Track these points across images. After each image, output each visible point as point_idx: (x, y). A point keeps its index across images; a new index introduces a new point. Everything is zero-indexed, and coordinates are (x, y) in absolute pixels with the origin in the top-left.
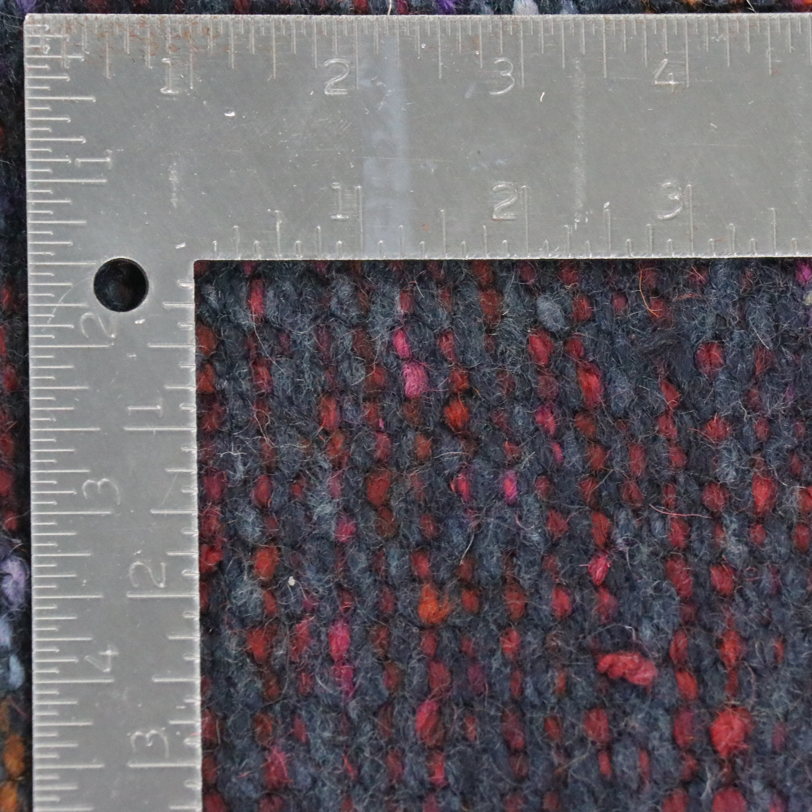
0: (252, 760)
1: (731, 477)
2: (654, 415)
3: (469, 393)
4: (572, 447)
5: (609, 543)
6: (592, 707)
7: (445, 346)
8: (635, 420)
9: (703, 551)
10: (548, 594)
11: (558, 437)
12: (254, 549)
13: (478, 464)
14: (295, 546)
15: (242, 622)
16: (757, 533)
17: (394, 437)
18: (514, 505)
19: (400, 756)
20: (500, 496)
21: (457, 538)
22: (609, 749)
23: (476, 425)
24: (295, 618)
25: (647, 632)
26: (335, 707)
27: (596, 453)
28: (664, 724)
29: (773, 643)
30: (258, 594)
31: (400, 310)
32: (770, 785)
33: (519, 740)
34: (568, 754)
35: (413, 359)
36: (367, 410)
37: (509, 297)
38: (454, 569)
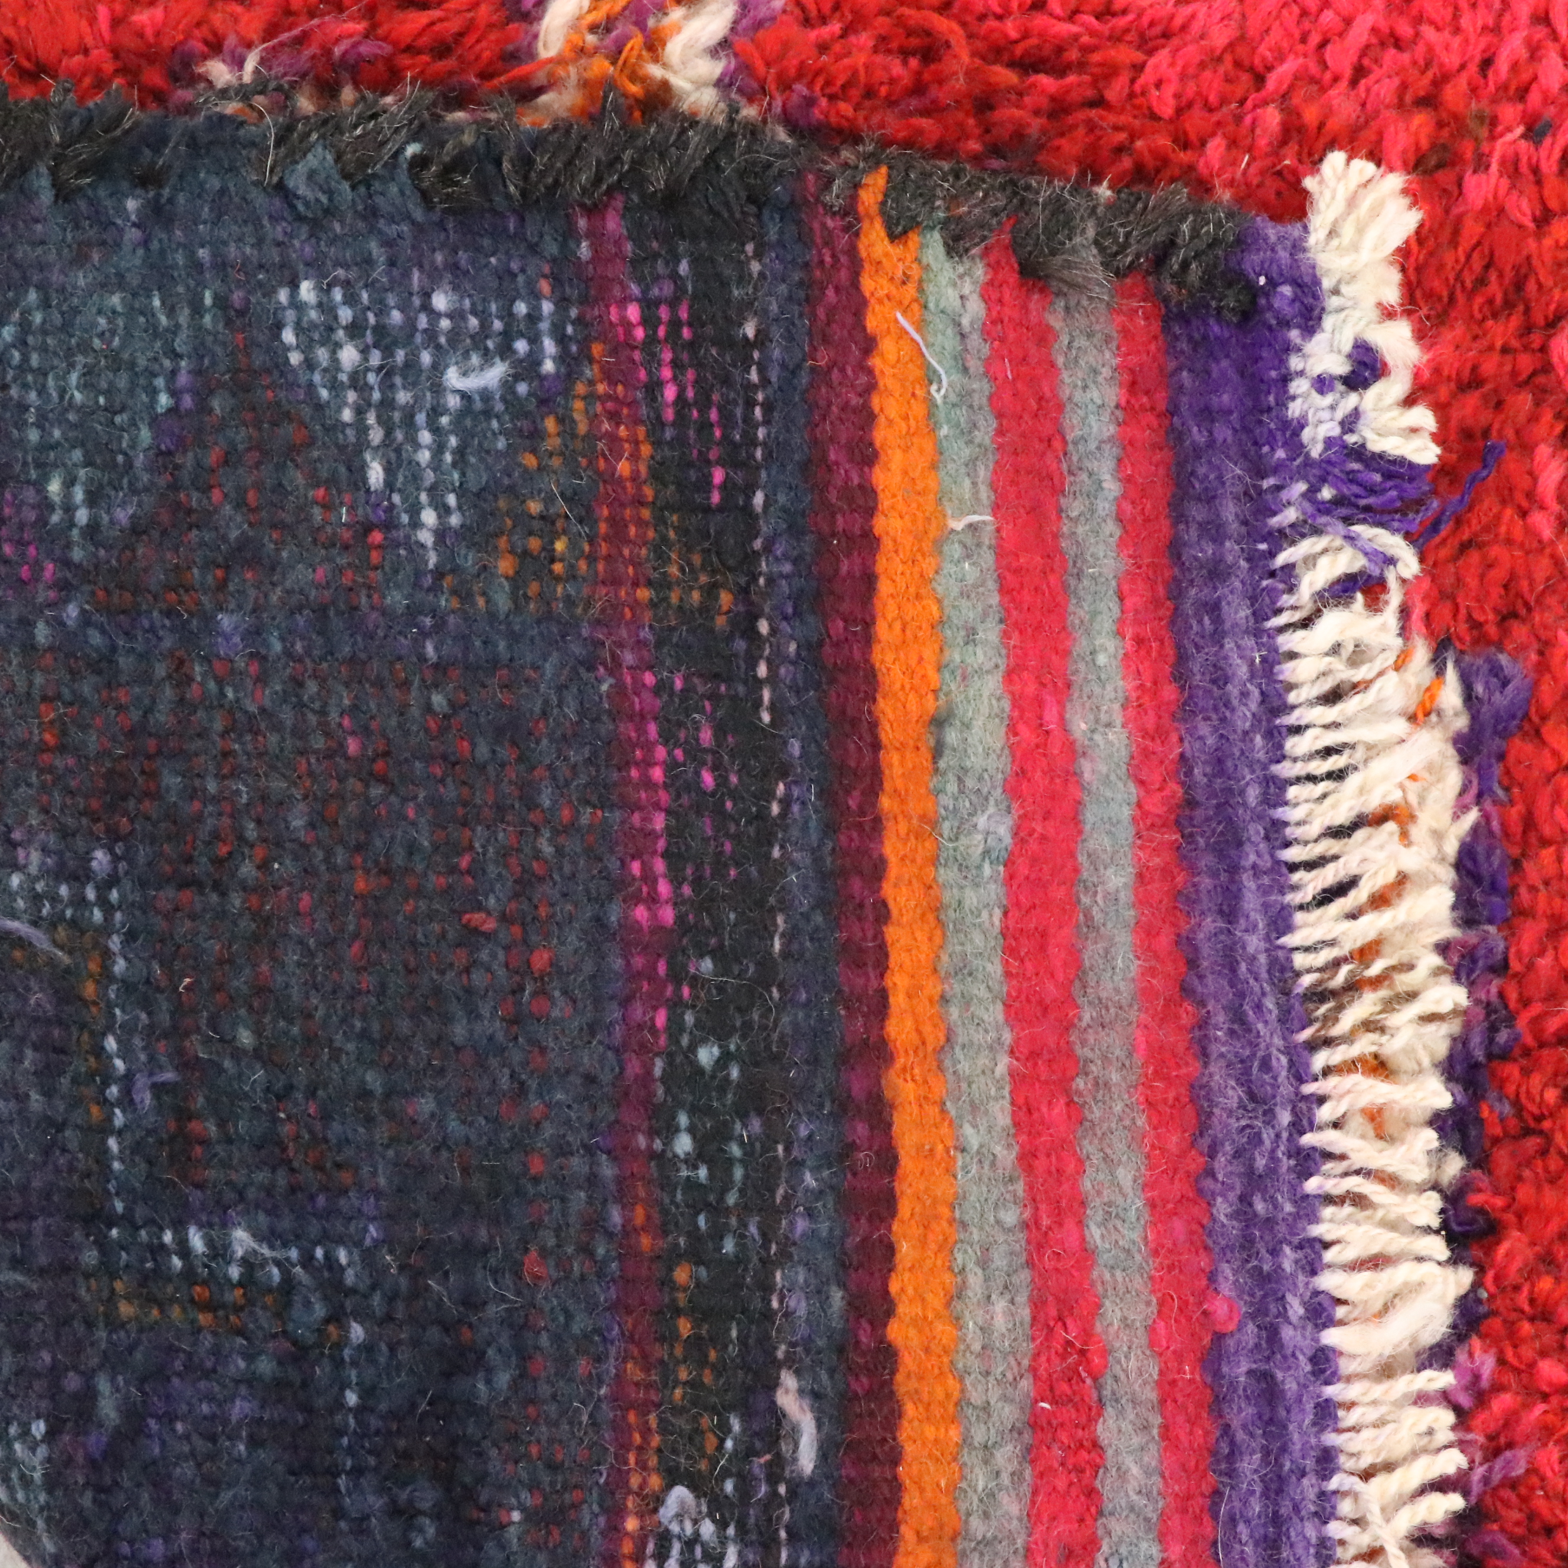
0: (247, 971)
1: (547, 803)
2: (503, 765)
3: (386, 754)
4: (451, 786)
5: (471, 848)
6: (459, 945)
7: (373, 725)
8: (490, 769)
9: (527, 850)
10: (433, 878)
11: (442, 781)
12: (252, 846)
13: (393, 799)
14: (278, 844)
15: (244, 889)
16: (561, 840)
17: (341, 781)
18: (413, 824)
19: (341, 972)
20: (405, 818)
21: (378, 843)
22: (467, 970)
23: (393, 775)
24: (277, 888)
25: (492, 901)
26: (301, 942)
27: (465, 790)
28: (501, 955)
29: (569, 907)
30: (254, 873)
31: (346, 702)
32: (565, 993)
33: (412, 964)
34: (442, 973)
35: (353, 733)
36: (325, 764)
37: (414, 693)
38: (377, 863)
